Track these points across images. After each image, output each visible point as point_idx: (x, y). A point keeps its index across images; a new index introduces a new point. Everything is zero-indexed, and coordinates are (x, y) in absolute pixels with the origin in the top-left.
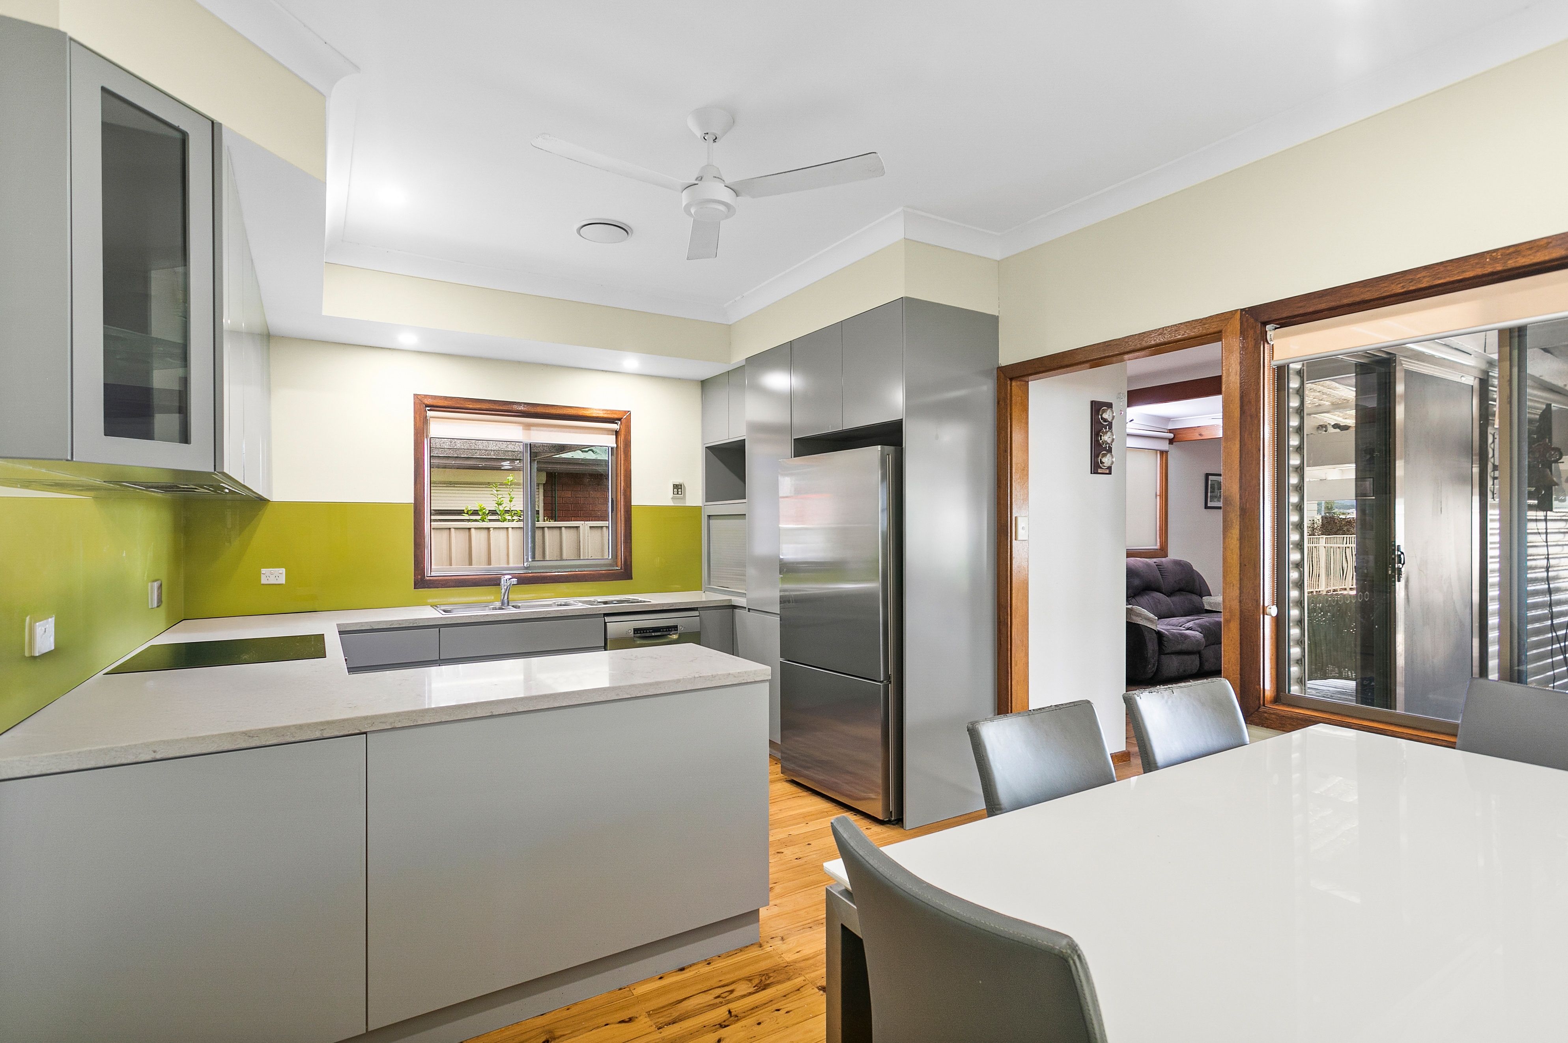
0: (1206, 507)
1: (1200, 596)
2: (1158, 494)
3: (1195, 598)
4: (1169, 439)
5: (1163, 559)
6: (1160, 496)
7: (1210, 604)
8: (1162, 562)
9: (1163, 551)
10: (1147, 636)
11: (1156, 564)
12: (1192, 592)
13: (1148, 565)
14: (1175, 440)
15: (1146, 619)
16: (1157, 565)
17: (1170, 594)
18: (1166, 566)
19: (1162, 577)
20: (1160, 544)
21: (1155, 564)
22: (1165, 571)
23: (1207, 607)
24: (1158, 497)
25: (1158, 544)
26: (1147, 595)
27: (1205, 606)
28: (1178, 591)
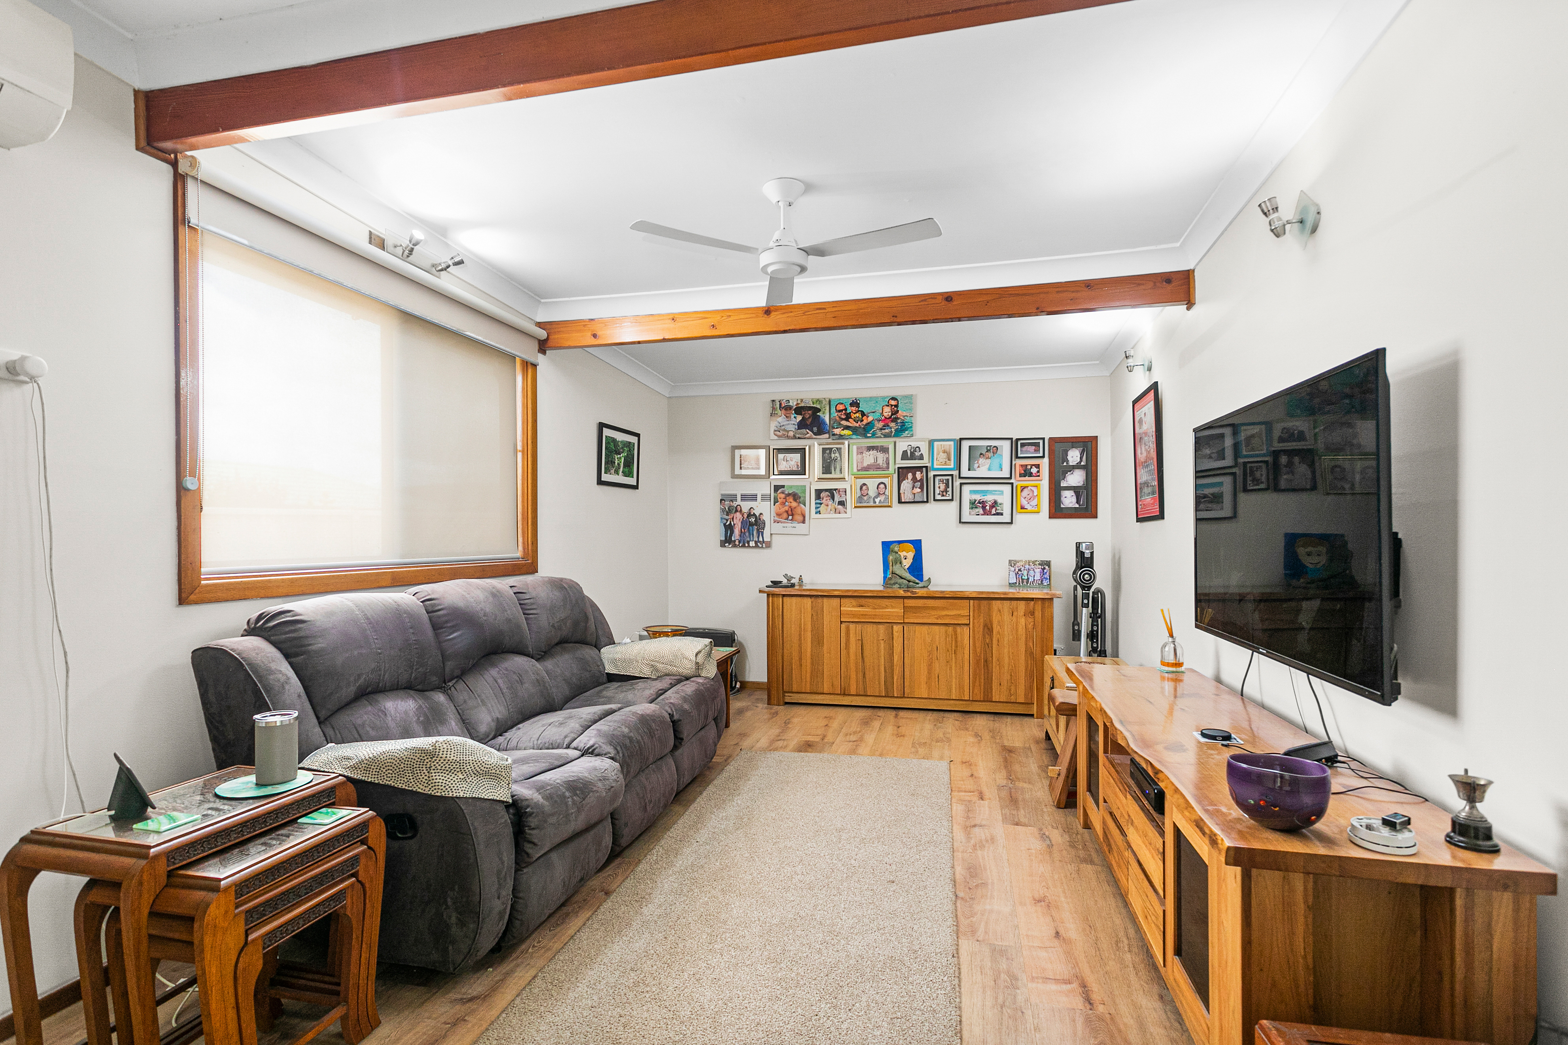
0: (600, 482)
1: (595, 647)
2: (519, 448)
3: (588, 652)
4: (539, 341)
5: (529, 578)
6: (523, 452)
7: (614, 662)
8: (527, 585)
9: (528, 565)
10: (480, 830)
11: (515, 590)
12: (584, 642)
13: (495, 594)
14: (550, 343)
15: (477, 774)
16: (515, 593)
17: (541, 655)
18: (534, 594)
19: (526, 619)
20: (524, 549)
21: (511, 592)
22: (532, 604)
23: (610, 669)
24: (520, 455)
25: (520, 548)
26: (493, 665)
27: (607, 667)
28: (557, 644)
